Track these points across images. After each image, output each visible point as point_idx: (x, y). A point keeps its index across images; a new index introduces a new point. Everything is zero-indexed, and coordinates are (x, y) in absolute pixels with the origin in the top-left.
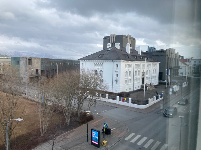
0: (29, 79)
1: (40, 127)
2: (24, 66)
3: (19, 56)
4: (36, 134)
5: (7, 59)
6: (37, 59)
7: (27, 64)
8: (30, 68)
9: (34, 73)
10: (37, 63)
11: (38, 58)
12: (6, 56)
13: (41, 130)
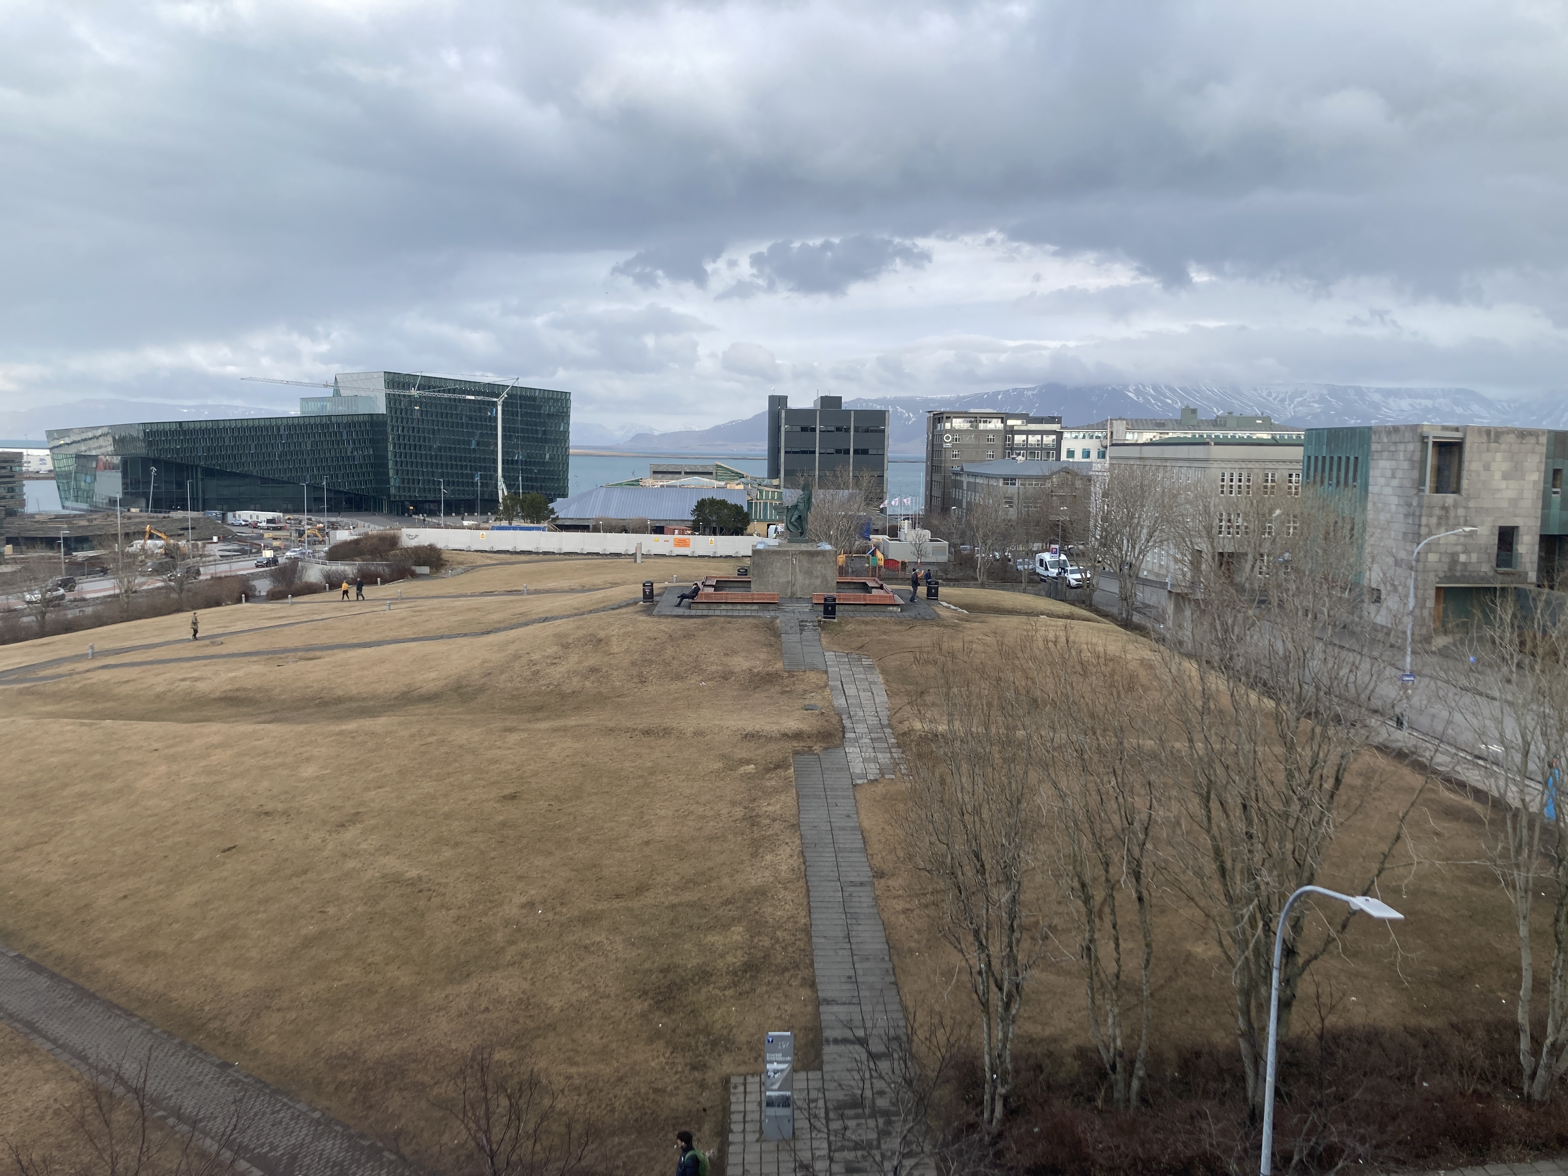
0: (1430, 603)
1: (1522, 1016)
2: (1394, 500)
3: (1352, 423)
4: (1482, 1062)
5: (1274, 443)
6: (1511, 438)
7: (1422, 482)
8: (1445, 519)
9: (1474, 557)
10: (1515, 472)
11: (1522, 434)
12: (1267, 425)
13: (1525, 1044)
